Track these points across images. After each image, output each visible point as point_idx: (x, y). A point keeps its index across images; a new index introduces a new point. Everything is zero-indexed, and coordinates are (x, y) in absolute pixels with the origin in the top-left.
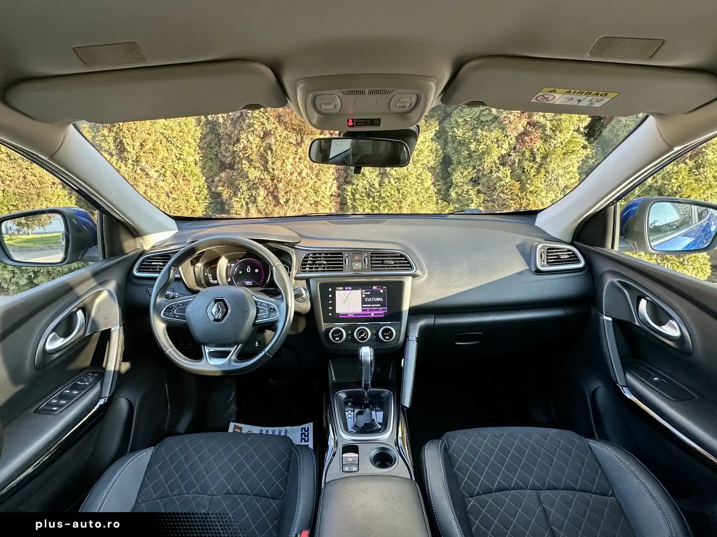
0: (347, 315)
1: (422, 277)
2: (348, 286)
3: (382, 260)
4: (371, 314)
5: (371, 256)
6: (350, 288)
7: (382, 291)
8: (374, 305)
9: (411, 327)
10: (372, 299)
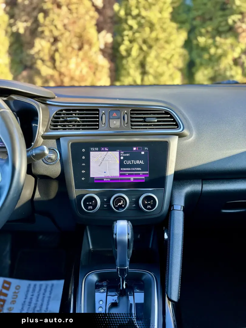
0: (103, 180)
1: (190, 138)
2: (104, 147)
3: (145, 118)
4: (130, 179)
5: (131, 114)
6: (106, 149)
7: (143, 153)
8: (134, 169)
9: (176, 194)
10: (131, 162)
